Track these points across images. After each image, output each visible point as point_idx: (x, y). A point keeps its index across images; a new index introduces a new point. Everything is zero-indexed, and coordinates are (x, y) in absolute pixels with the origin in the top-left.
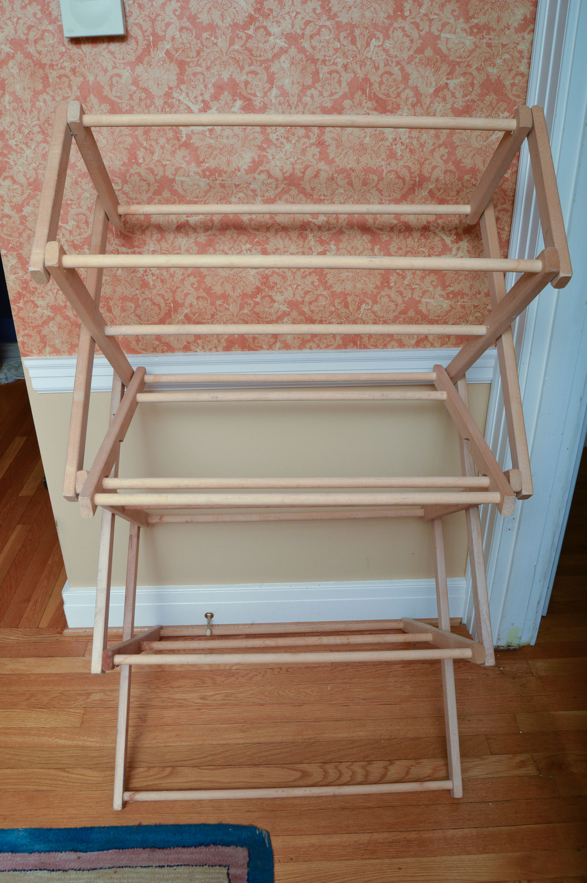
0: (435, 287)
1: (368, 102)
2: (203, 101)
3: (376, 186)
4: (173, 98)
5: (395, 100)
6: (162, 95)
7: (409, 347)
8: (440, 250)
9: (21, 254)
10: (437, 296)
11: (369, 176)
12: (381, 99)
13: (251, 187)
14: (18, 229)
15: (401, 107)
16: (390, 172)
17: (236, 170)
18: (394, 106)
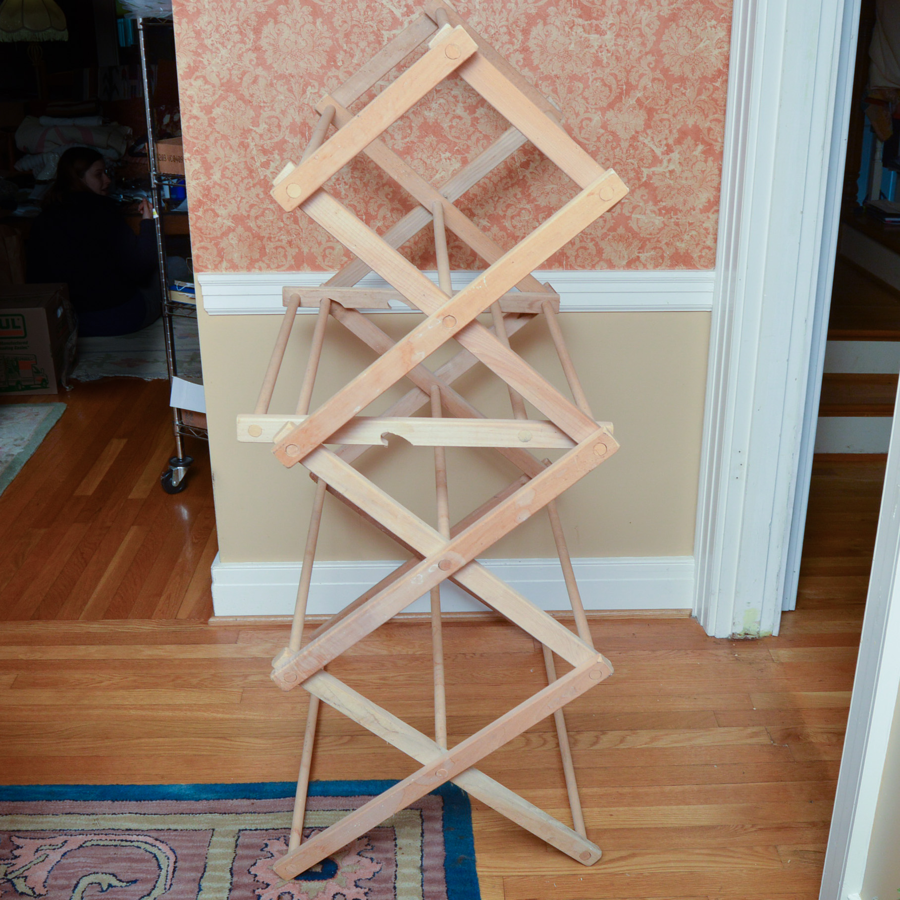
0: (646, 202)
1: (573, 9)
2: (407, 6)
3: (582, 94)
5: (600, 7)
7: (619, 268)
8: (650, 161)
9: (205, 158)
10: (648, 212)
11: (574, 83)
12: (586, 6)
14: (205, 131)
15: (606, 14)
16: (596, 79)
18: (599, 13)
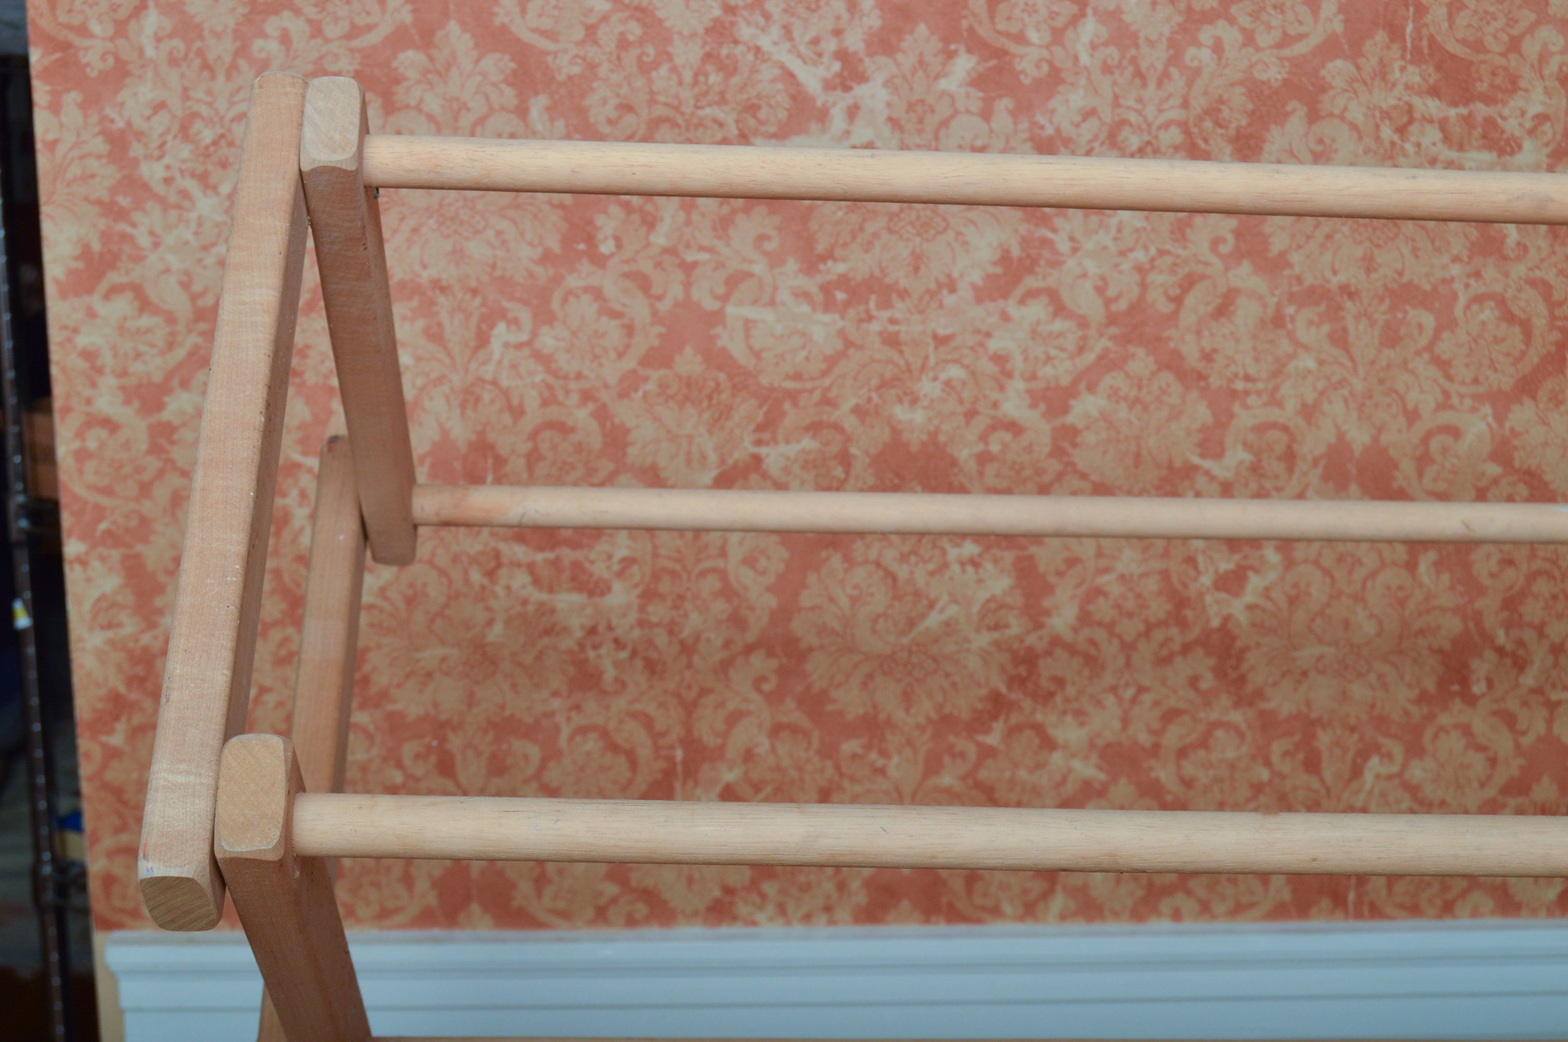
1: (1410, 68)
2: (842, 55)
3: (1430, 347)
4: (736, 42)
5: (1503, 62)
6: (701, 30)
7: (1534, 912)
9: (138, 557)
11: (1406, 313)
12: (1453, 57)
13: (994, 345)
14: (139, 469)
15: (1523, 84)
16: (1479, 299)
17: (940, 286)
18: (1498, 81)
